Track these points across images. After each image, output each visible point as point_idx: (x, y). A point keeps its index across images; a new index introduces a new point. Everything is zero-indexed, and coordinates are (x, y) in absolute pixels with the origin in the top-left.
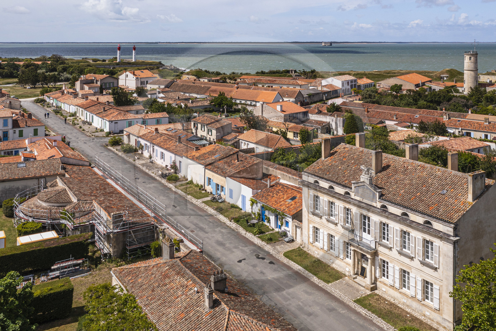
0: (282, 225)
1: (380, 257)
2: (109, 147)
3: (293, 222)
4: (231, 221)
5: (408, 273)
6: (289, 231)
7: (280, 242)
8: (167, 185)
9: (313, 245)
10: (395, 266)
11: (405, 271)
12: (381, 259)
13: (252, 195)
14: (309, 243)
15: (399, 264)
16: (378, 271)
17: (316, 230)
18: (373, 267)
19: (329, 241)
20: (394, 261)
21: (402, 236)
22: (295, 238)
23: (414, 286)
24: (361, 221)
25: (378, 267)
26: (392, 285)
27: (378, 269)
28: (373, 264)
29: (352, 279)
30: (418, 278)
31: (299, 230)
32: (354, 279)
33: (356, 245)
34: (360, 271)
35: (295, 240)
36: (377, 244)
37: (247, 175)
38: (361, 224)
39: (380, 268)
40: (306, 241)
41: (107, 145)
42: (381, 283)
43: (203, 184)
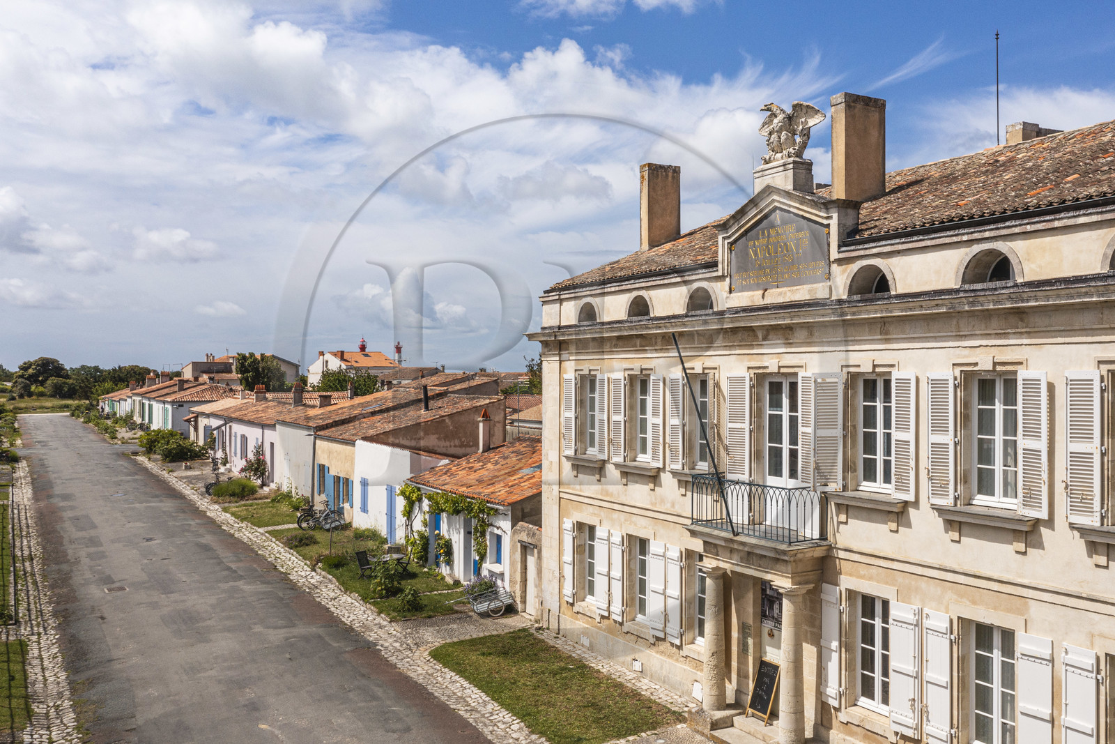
0: (483, 557)
1: (847, 582)
2: (141, 459)
3: (514, 533)
4: (314, 570)
5: (1008, 637)
6: (502, 575)
9: (576, 609)
10: (926, 610)
11: (984, 634)
12: (852, 594)
13: (409, 476)
14: (564, 605)
15: (950, 595)
16: (833, 667)
17: (586, 531)
18: (809, 651)
20: (923, 584)
21: (966, 418)
22: (518, 600)
23: (1046, 712)
24: (757, 414)
25: (835, 644)
26: (910, 733)
27: (835, 656)
28: (811, 627)
29: (707, 731)
30: (1071, 658)
31: (531, 560)
32: (715, 725)
33: (723, 534)
34: (751, 687)
35: (520, 607)
36: (832, 508)
38: (756, 431)
39: (846, 645)
40: (552, 603)
41: (136, 454)
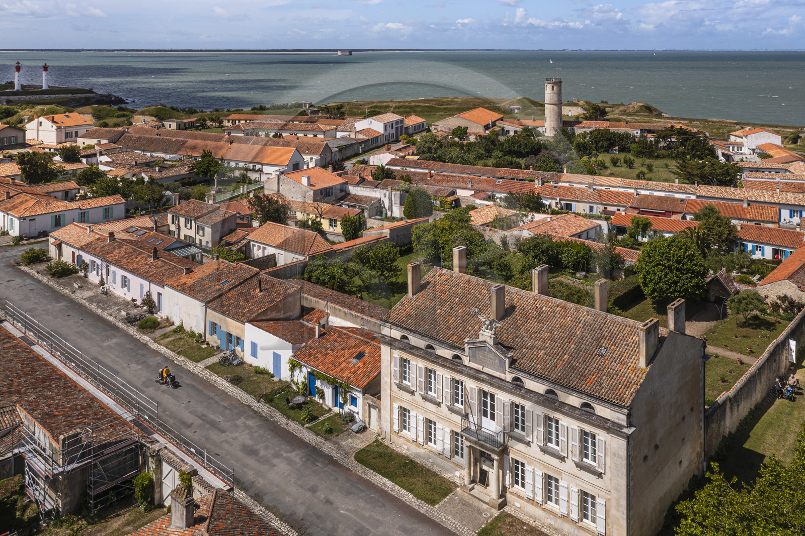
0: (345, 402)
1: (511, 455)
2: (23, 268)
3: (364, 399)
4: (259, 402)
5: (557, 480)
6: (358, 413)
7: (346, 433)
8: (138, 337)
9: (399, 434)
10: (536, 469)
11: (550, 477)
12: (512, 459)
13: (292, 354)
14: (393, 432)
15: (542, 467)
16: (508, 477)
17: (404, 412)
18: (501, 471)
19: (426, 430)
20: (535, 462)
21: (546, 425)
22: (367, 424)
23: (567, 499)
24: (479, 400)
25: (508, 472)
26: (531, 498)
27: (508, 475)
28: (501, 466)
29: (468, 492)
30: (572, 489)
31: (374, 412)
32: (471, 490)
33: (474, 439)
34: (478, 476)
35: (368, 427)
36: (506, 436)
37: (277, 314)
38: (479, 405)
39: (511, 472)
40: (386, 427)
41: (19, 264)
42: (513, 495)
43: (202, 331)
